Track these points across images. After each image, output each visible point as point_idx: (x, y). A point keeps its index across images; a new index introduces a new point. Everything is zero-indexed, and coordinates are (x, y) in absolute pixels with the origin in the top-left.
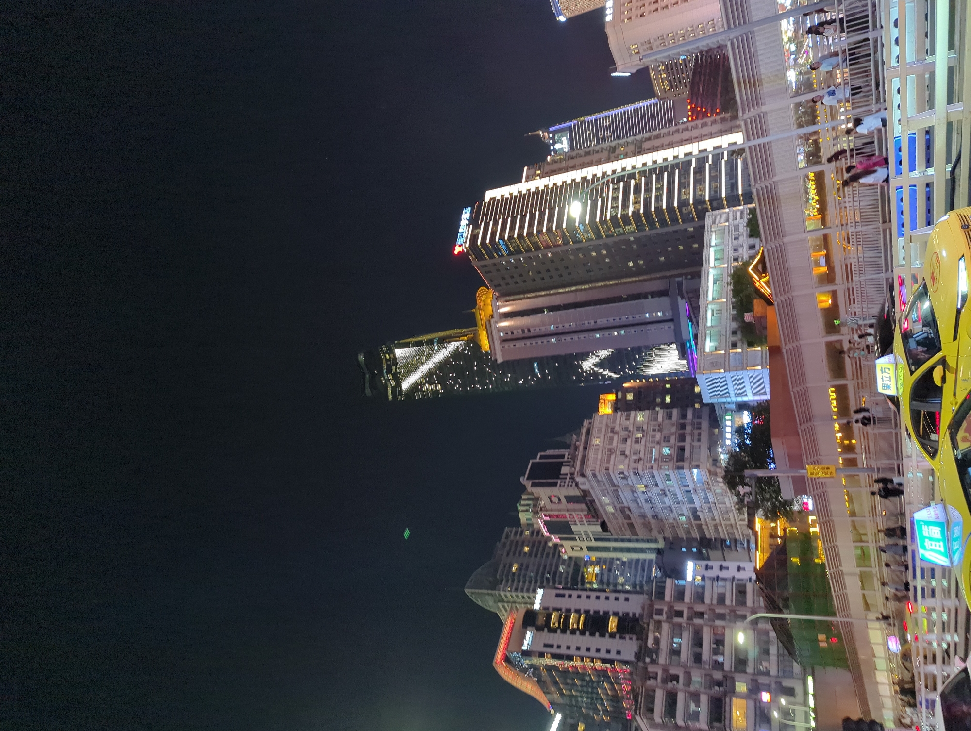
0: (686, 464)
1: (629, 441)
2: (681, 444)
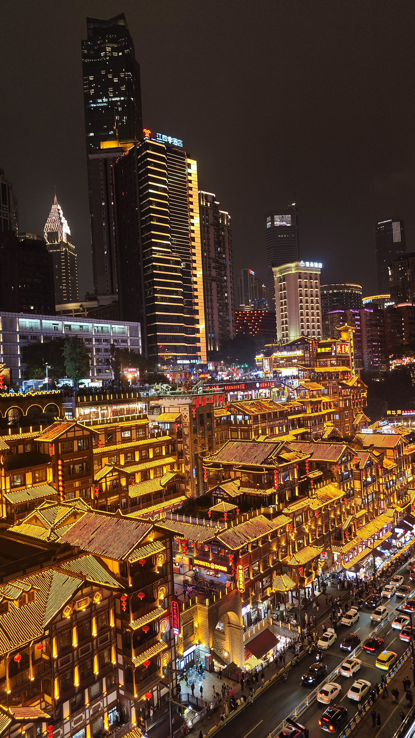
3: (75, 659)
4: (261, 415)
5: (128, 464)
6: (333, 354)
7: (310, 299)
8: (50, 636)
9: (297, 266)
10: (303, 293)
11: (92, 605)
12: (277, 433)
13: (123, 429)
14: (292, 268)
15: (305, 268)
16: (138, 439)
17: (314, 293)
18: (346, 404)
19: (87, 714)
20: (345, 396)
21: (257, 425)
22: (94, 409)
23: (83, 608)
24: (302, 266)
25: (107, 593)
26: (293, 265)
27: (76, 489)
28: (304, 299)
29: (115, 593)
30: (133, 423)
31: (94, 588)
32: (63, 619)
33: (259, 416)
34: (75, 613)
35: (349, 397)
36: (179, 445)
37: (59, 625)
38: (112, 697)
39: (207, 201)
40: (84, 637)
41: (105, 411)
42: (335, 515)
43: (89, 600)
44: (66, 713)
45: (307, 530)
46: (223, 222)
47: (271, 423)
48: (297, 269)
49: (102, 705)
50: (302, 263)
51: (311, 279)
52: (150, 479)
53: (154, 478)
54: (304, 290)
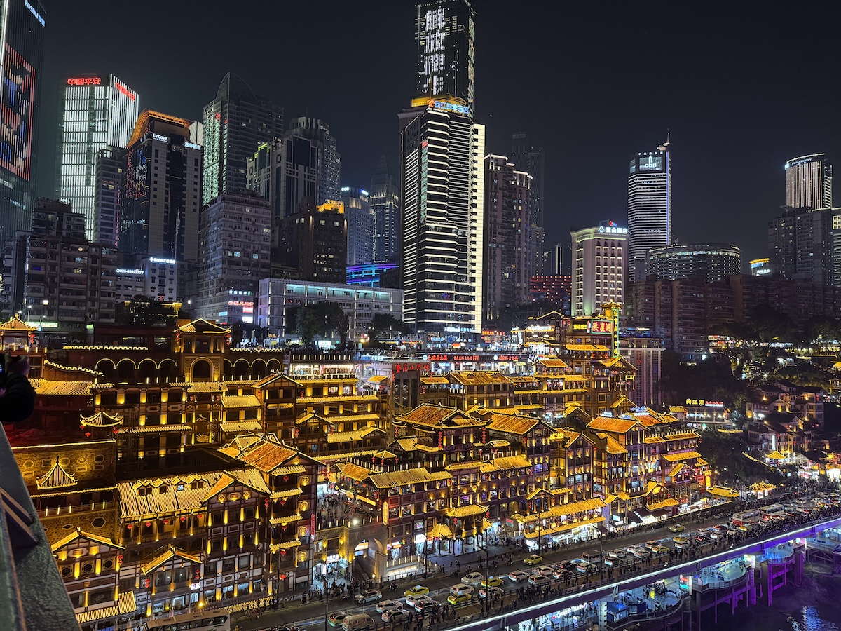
0: (226, 266)
1: (247, 231)
2: (242, 264)
3: (226, 532)
4: (478, 385)
5: (330, 415)
6: (588, 331)
7: (609, 268)
8: (208, 512)
9: (596, 232)
10: (602, 262)
11: (241, 499)
12: (498, 405)
13: (330, 385)
14: (590, 234)
15: (605, 234)
16: (345, 395)
17: (616, 262)
18: (599, 384)
19: (236, 576)
20: (598, 376)
21: (473, 395)
22: (306, 366)
23: (234, 499)
24: (602, 232)
25: (255, 494)
26: (591, 230)
27: (279, 428)
28: (602, 268)
29: (261, 496)
30: (340, 381)
31: (244, 488)
32: (217, 502)
33: (476, 387)
34: (227, 501)
35: (605, 378)
36: (384, 404)
37: (214, 506)
38: (258, 572)
39: (497, 165)
40: (234, 519)
41: (318, 369)
42: (518, 483)
43: (240, 495)
44: (220, 570)
45: (475, 490)
46: (521, 184)
47: (491, 395)
48: (596, 235)
49: (248, 574)
50: (601, 229)
51: (613, 245)
52: (352, 430)
53: (358, 430)
54: (602, 258)
